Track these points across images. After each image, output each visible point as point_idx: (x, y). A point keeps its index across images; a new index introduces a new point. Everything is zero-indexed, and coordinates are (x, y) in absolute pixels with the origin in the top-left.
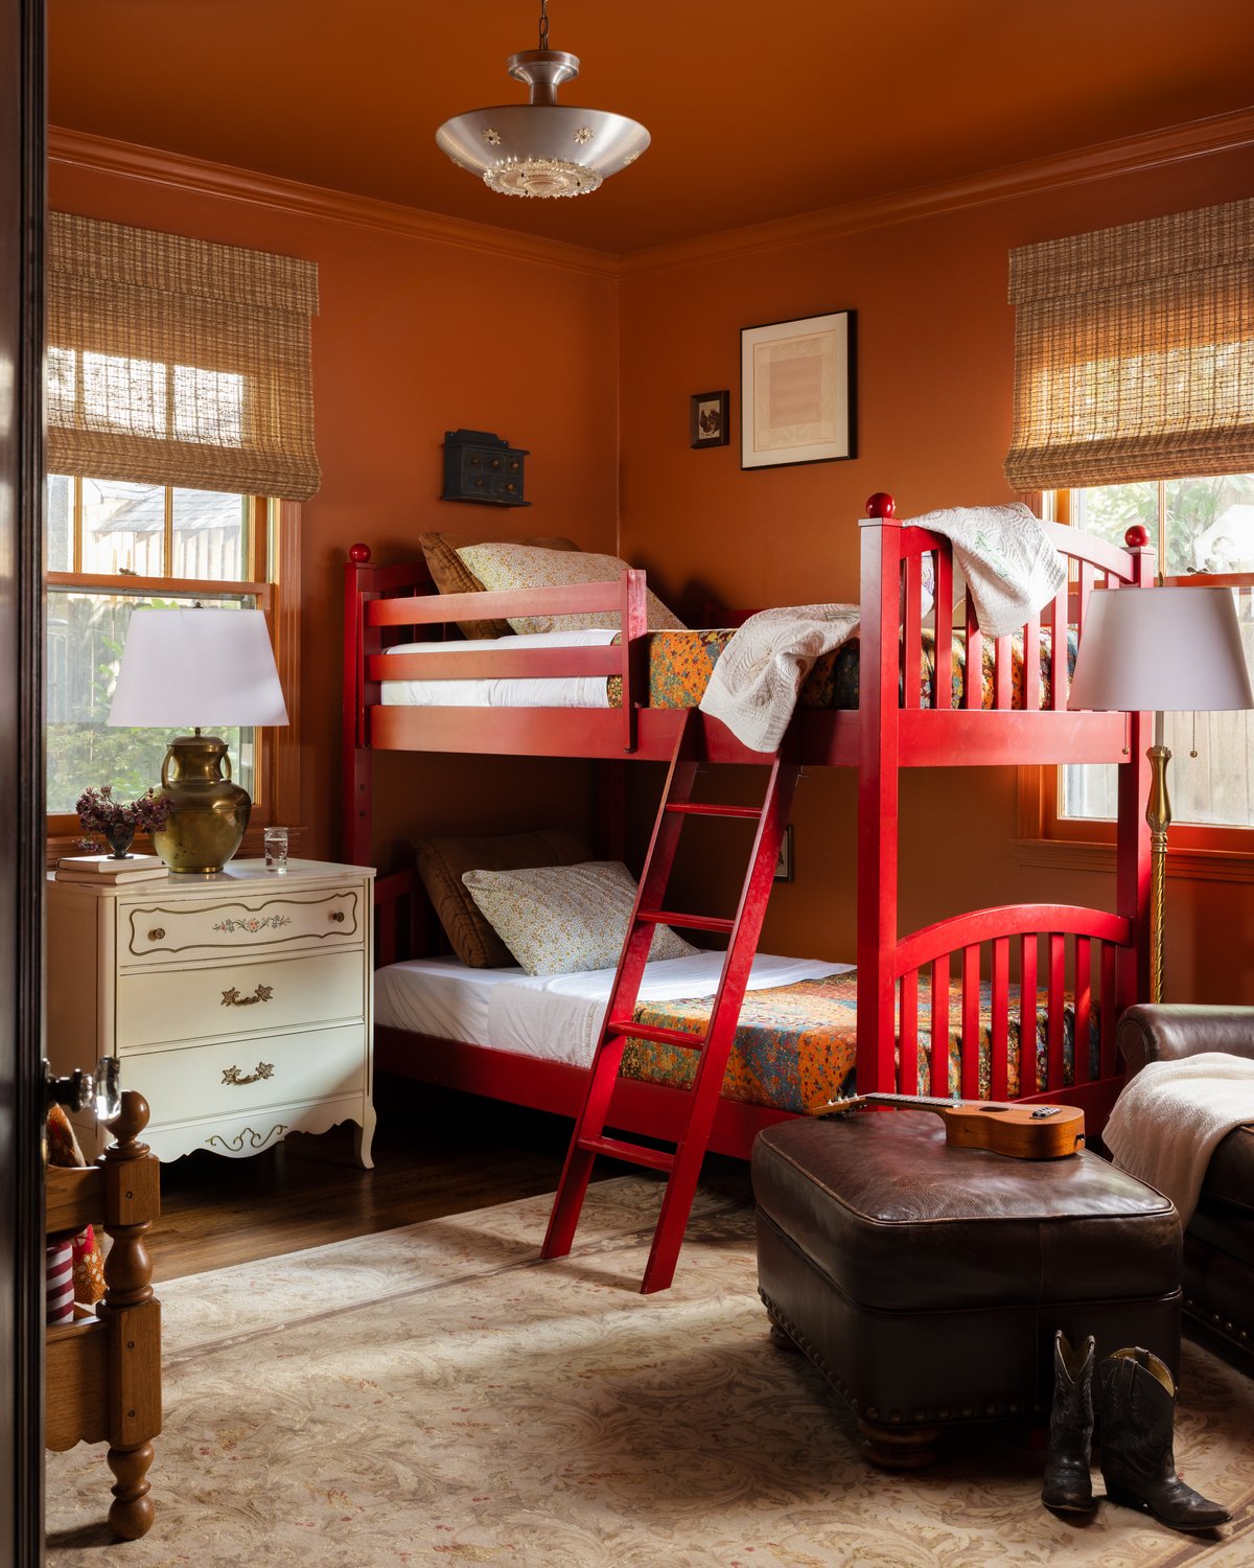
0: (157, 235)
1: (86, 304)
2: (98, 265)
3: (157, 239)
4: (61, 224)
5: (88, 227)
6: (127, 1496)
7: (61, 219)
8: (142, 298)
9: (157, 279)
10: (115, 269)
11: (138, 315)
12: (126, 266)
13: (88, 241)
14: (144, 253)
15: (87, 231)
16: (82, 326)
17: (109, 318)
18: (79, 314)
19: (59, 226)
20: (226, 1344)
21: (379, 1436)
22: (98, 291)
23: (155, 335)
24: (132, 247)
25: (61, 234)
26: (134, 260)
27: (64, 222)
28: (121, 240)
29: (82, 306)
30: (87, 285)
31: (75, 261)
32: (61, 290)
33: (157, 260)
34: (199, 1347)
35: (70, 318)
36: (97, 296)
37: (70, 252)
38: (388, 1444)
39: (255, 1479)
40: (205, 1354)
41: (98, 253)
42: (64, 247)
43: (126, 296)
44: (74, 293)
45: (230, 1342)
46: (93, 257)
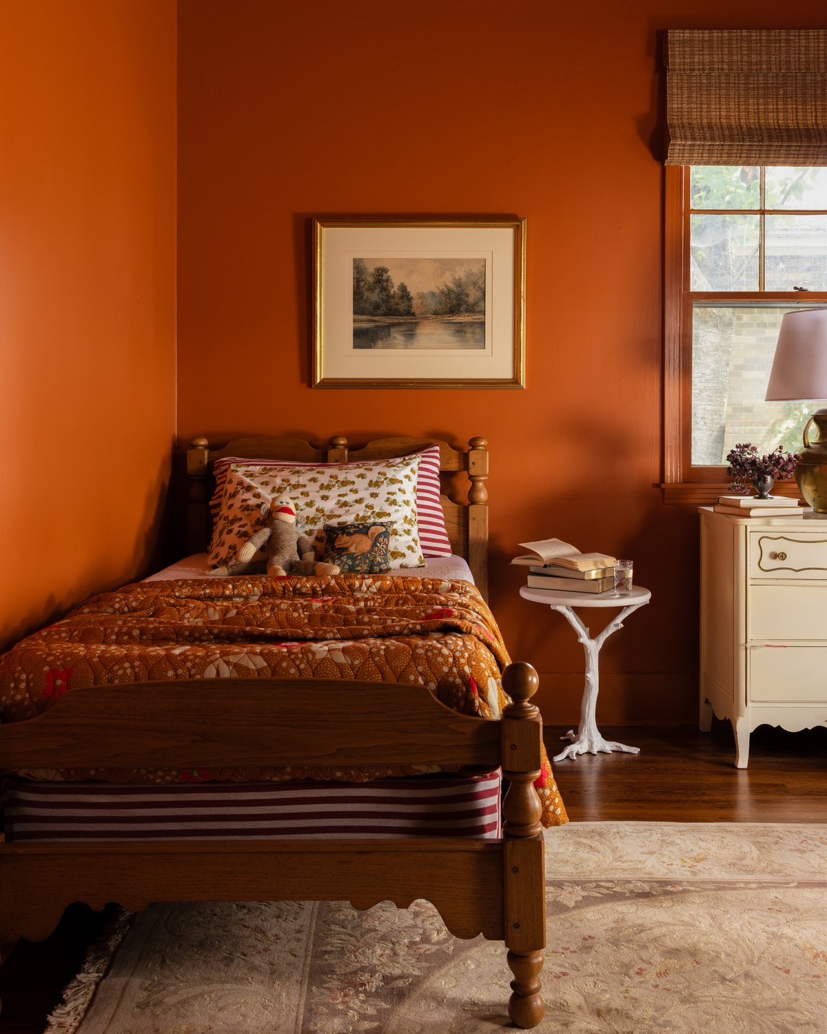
0: (818, 32)
1: (761, 92)
2: (768, 63)
3: (818, 35)
4: (739, 38)
5: (761, 36)
6: (522, 992)
7: (739, 34)
8: (808, 82)
9: (819, 65)
10: (782, 63)
11: (804, 95)
12: (792, 60)
13: (761, 46)
14: (807, 48)
15: (760, 40)
16: (758, 109)
17: (780, 100)
18: (755, 100)
19: (737, 40)
20: (738, 886)
21: (790, 1009)
22: (771, 82)
23: (819, 107)
24: (797, 45)
25: (739, 46)
26: (799, 54)
27: (741, 36)
28: (787, 41)
29: (758, 95)
30: (762, 78)
31: (750, 63)
32: (741, 85)
33: (818, 50)
34: (712, 882)
35: (749, 105)
36: (770, 85)
37: (746, 57)
38: (791, 1020)
39: (656, 1011)
40: (715, 890)
41: (769, 54)
42: (741, 54)
43: (794, 82)
44: (752, 86)
45: (742, 885)
46: (765, 58)
